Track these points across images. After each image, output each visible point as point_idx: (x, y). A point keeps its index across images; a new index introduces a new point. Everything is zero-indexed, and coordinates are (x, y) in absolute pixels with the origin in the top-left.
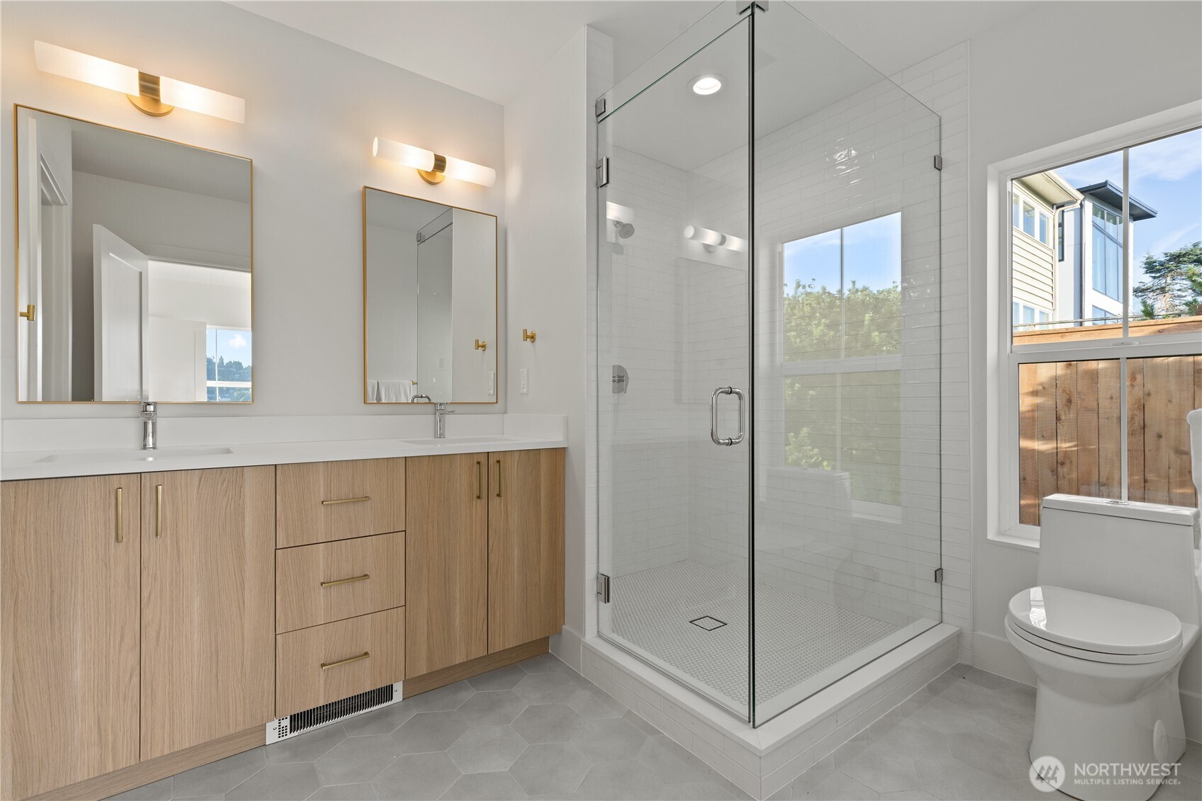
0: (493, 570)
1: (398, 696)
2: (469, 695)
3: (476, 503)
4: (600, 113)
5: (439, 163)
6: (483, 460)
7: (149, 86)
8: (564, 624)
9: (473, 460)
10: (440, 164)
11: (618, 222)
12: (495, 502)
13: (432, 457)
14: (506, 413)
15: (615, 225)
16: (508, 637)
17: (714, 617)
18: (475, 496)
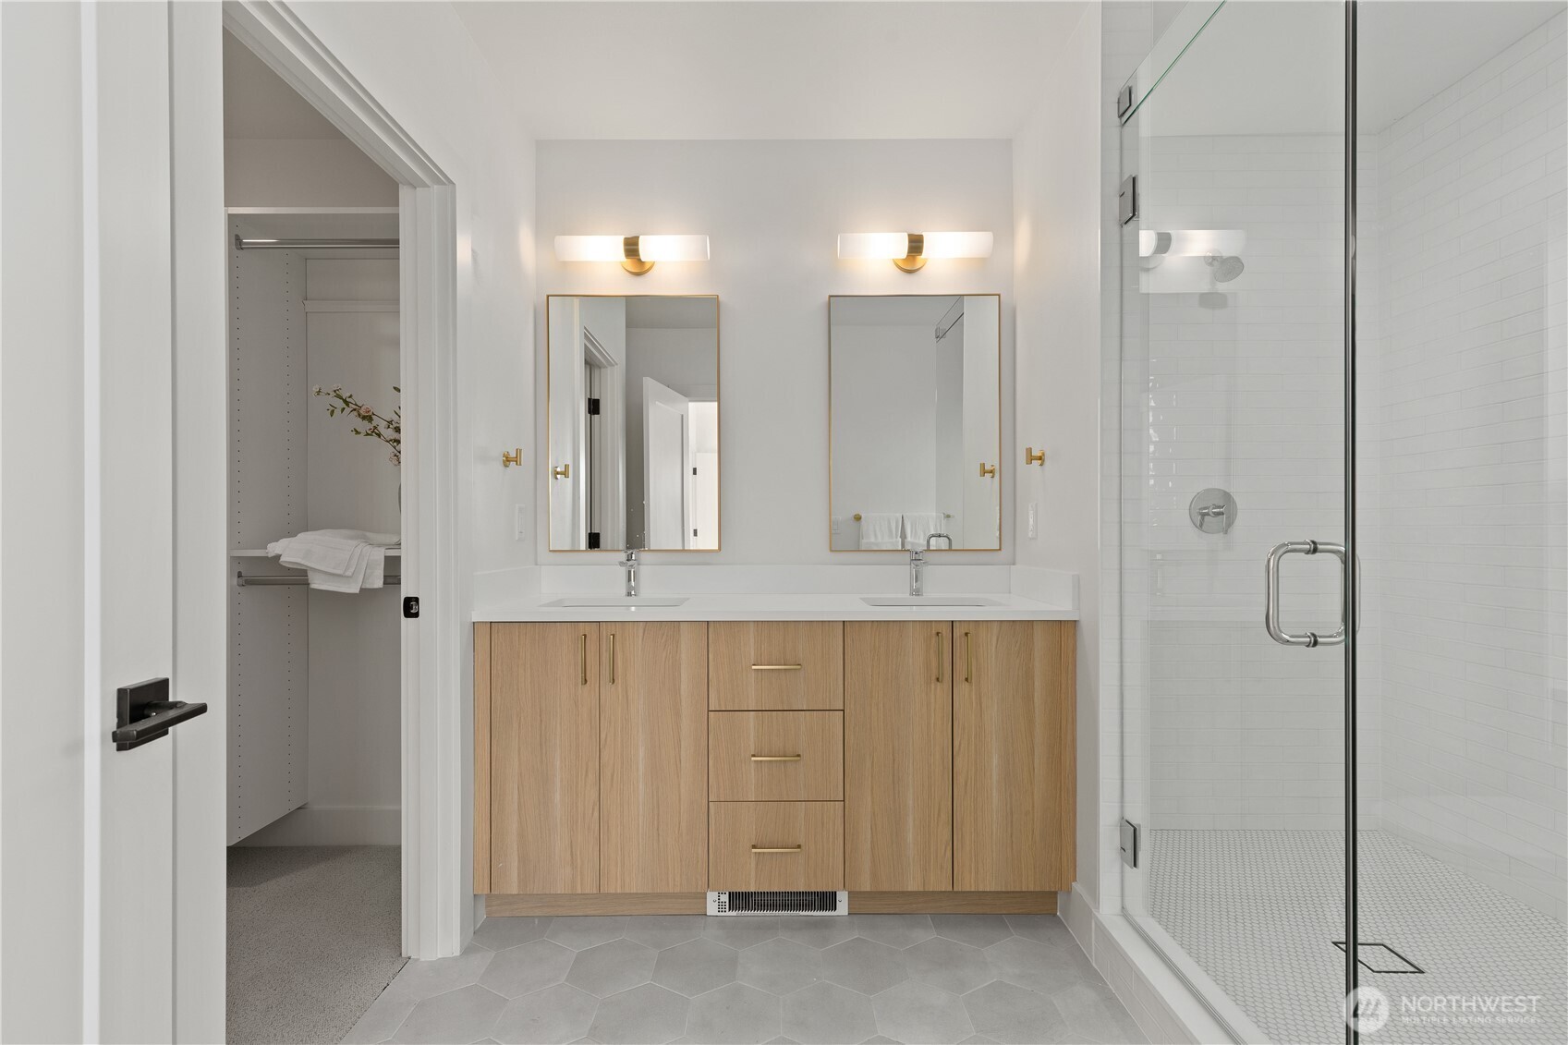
0: (960, 780)
1: (843, 907)
2: (925, 936)
3: (936, 689)
4: (1126, 108)
5: (914, 244)
6: (946, 632)
7: (631, 248)
8: (1075, 880)
9: (931, 630)
10: (916, 245)
11: (1214, 258)
12: (962, 688)
13: (876, 624)
14: (1014, 564)
15: (1211, 264)
16: (984, 875)
17: (1396, 950)
18: (934, 678)
